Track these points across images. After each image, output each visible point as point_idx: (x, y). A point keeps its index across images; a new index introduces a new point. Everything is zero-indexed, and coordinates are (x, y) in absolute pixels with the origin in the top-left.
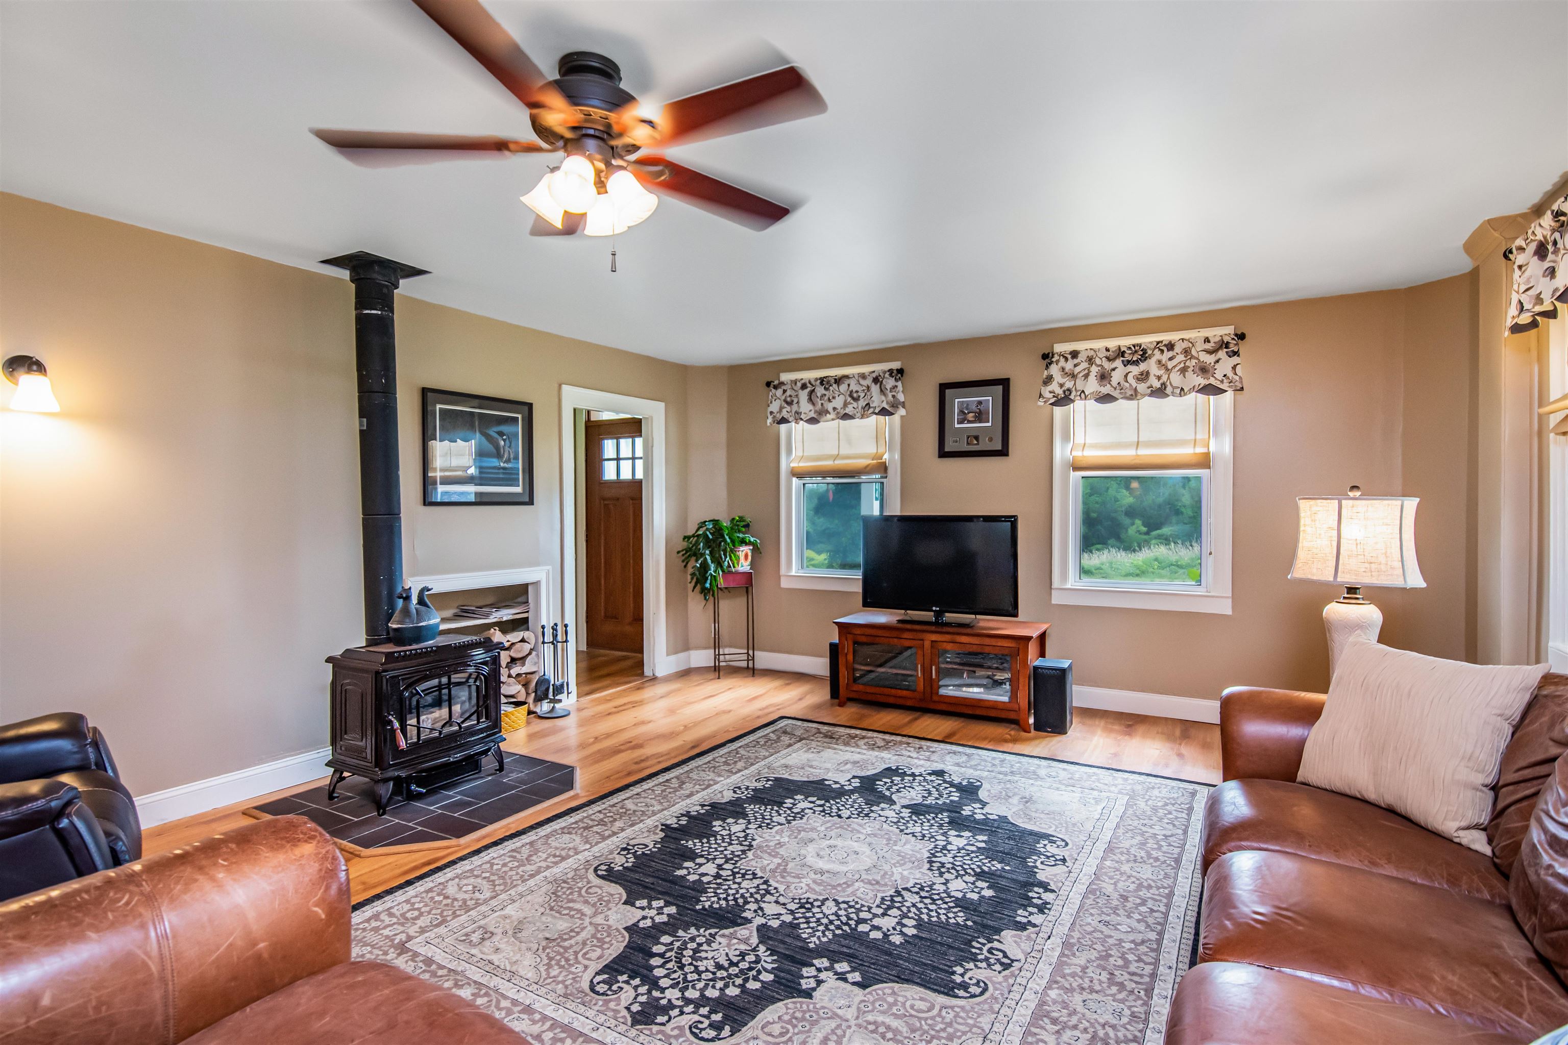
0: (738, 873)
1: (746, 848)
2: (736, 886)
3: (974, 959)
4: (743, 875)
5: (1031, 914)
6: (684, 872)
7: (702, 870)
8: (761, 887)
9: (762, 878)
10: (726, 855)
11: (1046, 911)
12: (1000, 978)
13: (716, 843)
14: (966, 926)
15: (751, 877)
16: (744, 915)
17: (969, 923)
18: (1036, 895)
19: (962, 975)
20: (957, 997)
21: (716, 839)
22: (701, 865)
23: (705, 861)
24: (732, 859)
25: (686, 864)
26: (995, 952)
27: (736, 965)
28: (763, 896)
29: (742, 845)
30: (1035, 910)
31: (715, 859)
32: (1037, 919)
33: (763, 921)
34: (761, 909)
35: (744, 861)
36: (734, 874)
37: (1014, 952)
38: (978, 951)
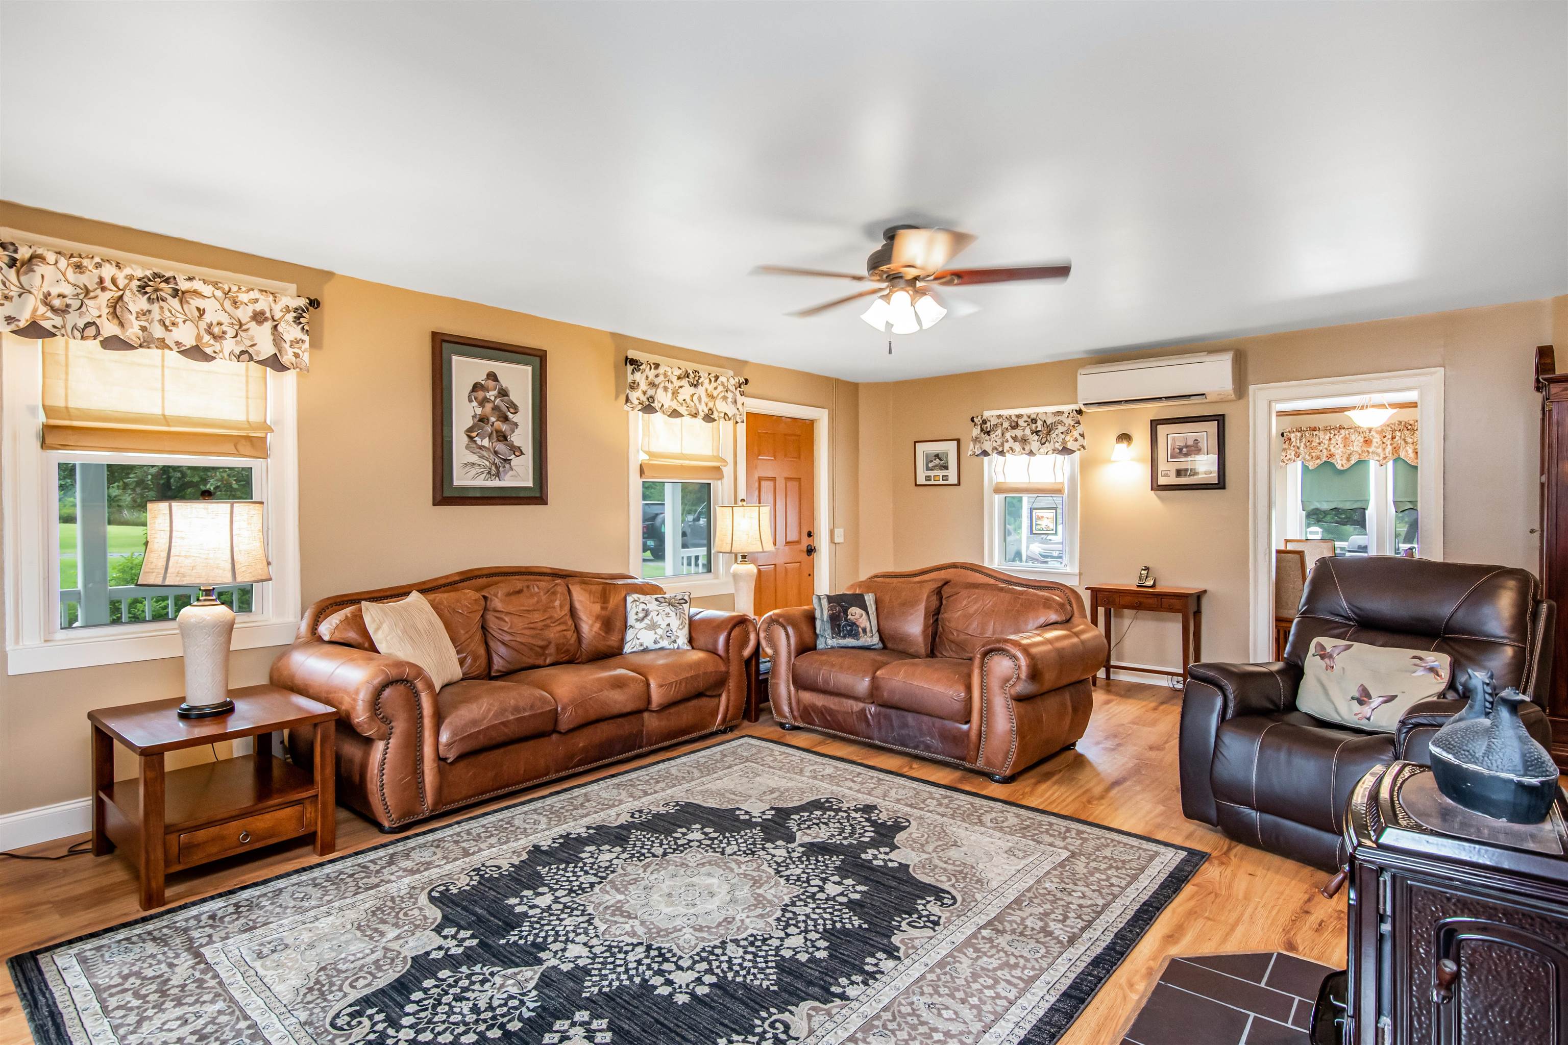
0: (804, 882)
1: (789, 908)
2: (807, 871)
3: (655, 815)
4: (798, 880)
5: (578, 834)
6: (859, 888)
7: (839, 889)
8: (784, 869)
9: (781, 877)
10: (814, 902)
13: (825, 920)
15: (792, 877)
16: (804, 849)
18: (554, 844)
19: (672, 809)
21: (824, 925)
22: (842, 894)
23: (837, 898)
24: (808, 897)
25: (857, 896)
26: (637, 817)
27: (814, 824)
28: (784, 862)
29: (794, 913)
30: (571, 835)
31: (827, 899)
33: (789, 845)
34: (788, 852)
35: (795, 894)
36: (808, 881)
38: (649, 818)
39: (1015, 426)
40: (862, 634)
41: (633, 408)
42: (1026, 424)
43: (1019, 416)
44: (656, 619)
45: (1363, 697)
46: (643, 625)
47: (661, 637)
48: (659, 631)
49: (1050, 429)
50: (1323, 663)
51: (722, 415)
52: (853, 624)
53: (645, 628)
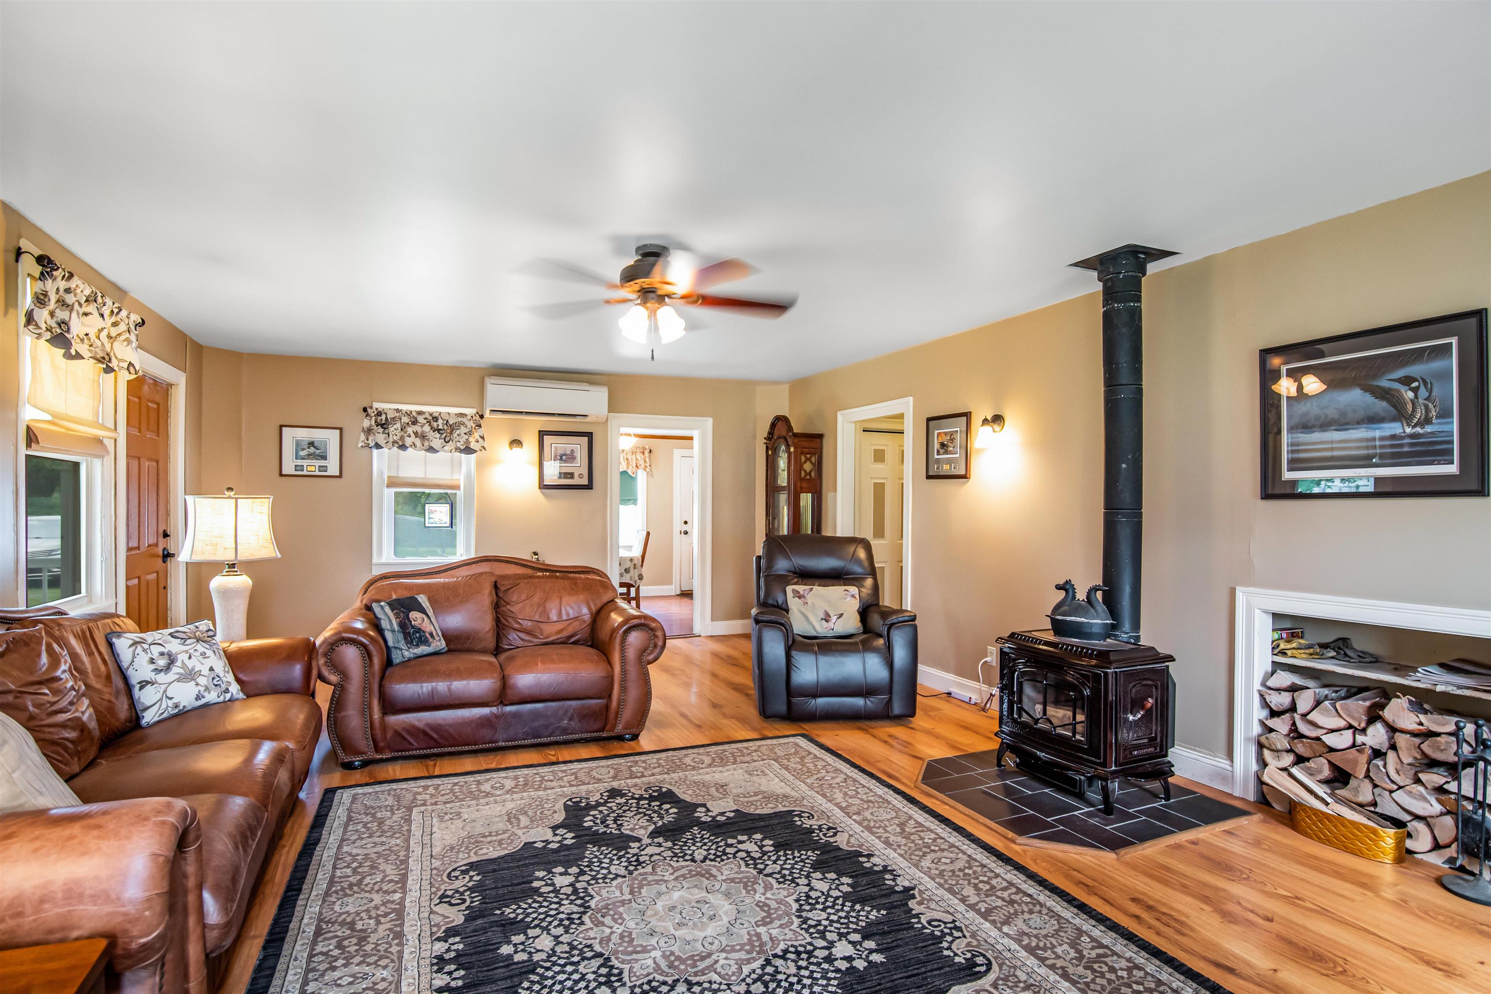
3: (471, 889)
5: (448, 950)
11: (435, 961)
12: (443, 887)
14: (499, 909)
17: (498, 912)
18: (456, 974)
19: (471, 877)
20: (465, 865)
26: (460, 901)
30: (447, 956)
32: (440, 947)
37: (443, 909)
38: (473, 895)
39: (415, 422)
40: (431, 640)
41: (39, 336)
42: (425, 421)
43: (420, 413)
44: (190, 664)
45: (827, 618)
46: (171, 676)
47: (207, 689)
48: (202, 681)
49: (453, 428)
50: (800, 601)
51: (125, 365)
52: (419, 630)
53: (178, 680)
